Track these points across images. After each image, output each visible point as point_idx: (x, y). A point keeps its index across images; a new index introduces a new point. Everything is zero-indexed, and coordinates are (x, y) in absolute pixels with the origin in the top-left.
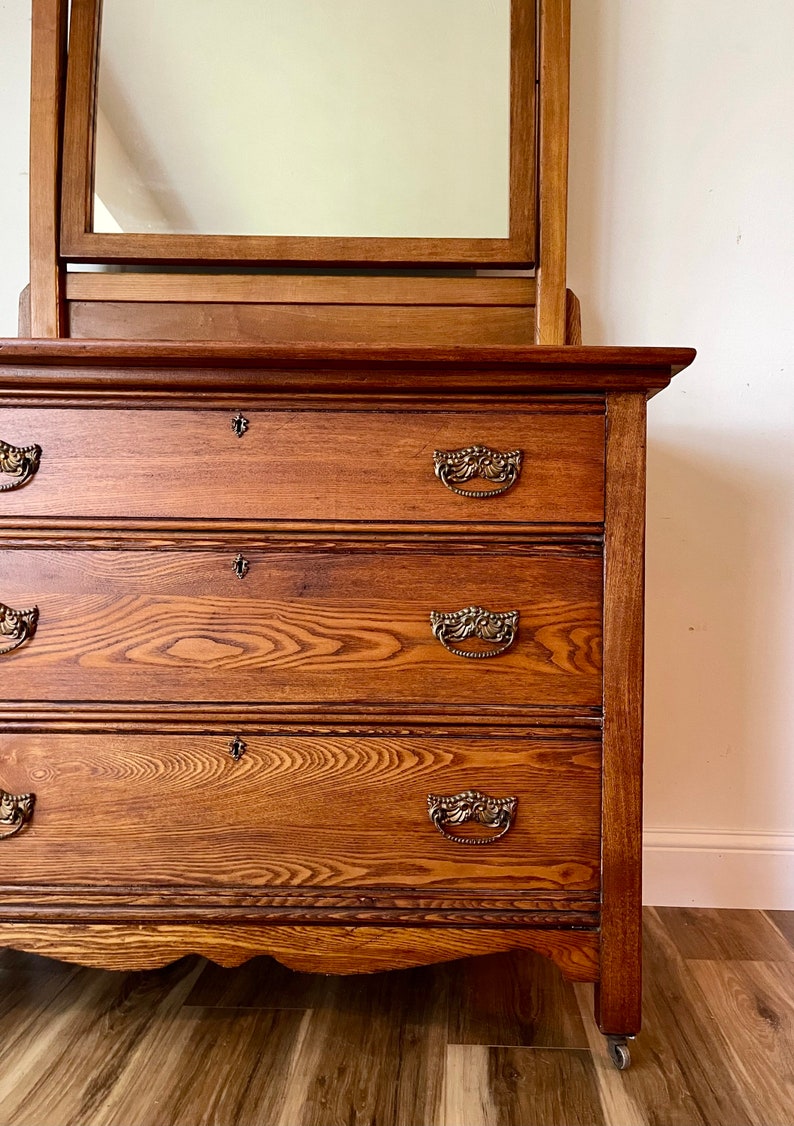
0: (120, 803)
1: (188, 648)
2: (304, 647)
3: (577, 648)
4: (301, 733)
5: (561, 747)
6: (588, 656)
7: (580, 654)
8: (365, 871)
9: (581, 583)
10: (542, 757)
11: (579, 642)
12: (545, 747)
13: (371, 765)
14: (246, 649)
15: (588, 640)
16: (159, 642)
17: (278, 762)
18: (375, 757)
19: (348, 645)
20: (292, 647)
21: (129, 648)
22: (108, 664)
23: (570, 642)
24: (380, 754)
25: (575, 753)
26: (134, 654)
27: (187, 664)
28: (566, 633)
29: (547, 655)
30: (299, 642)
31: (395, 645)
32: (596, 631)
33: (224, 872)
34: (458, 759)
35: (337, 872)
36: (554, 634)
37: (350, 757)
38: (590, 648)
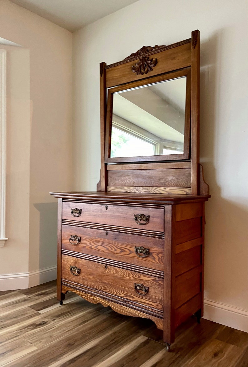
0: (91, 273)
1: (99, 247)
2: (115, 250)
3: (160, 258)
4: (115, 266)
5: (157, 279)
6: (162, 260)
7: (160, 260)
8: (124, 295)
9: (160, 244)
10: (153, 280)
11: (160, 257)
12: (154, 278)
13: (125, 275)
14: (108, 249)
15: (162, 257)
16: (96, 245)
17: (112, 271)
18: (126, 274)
19: (122, 251)
20: (114, 250)
21: (92, 246)
22: (89, 248)
23: (158, 257)
24: (127, 273)
25: (159, 281)
26: (93, 247)
27: (99, 250)
28: (158, 255)
29: (154, 259)
30: (115, 249)
31: (129, 252)
32: (163, 255)
33: (104, 289)
34: (139, 277)
35: (120, 294)
36: (155, 255)
37: (122, 273)
38: (162, 259)
